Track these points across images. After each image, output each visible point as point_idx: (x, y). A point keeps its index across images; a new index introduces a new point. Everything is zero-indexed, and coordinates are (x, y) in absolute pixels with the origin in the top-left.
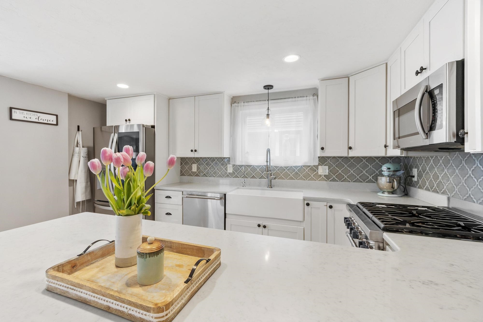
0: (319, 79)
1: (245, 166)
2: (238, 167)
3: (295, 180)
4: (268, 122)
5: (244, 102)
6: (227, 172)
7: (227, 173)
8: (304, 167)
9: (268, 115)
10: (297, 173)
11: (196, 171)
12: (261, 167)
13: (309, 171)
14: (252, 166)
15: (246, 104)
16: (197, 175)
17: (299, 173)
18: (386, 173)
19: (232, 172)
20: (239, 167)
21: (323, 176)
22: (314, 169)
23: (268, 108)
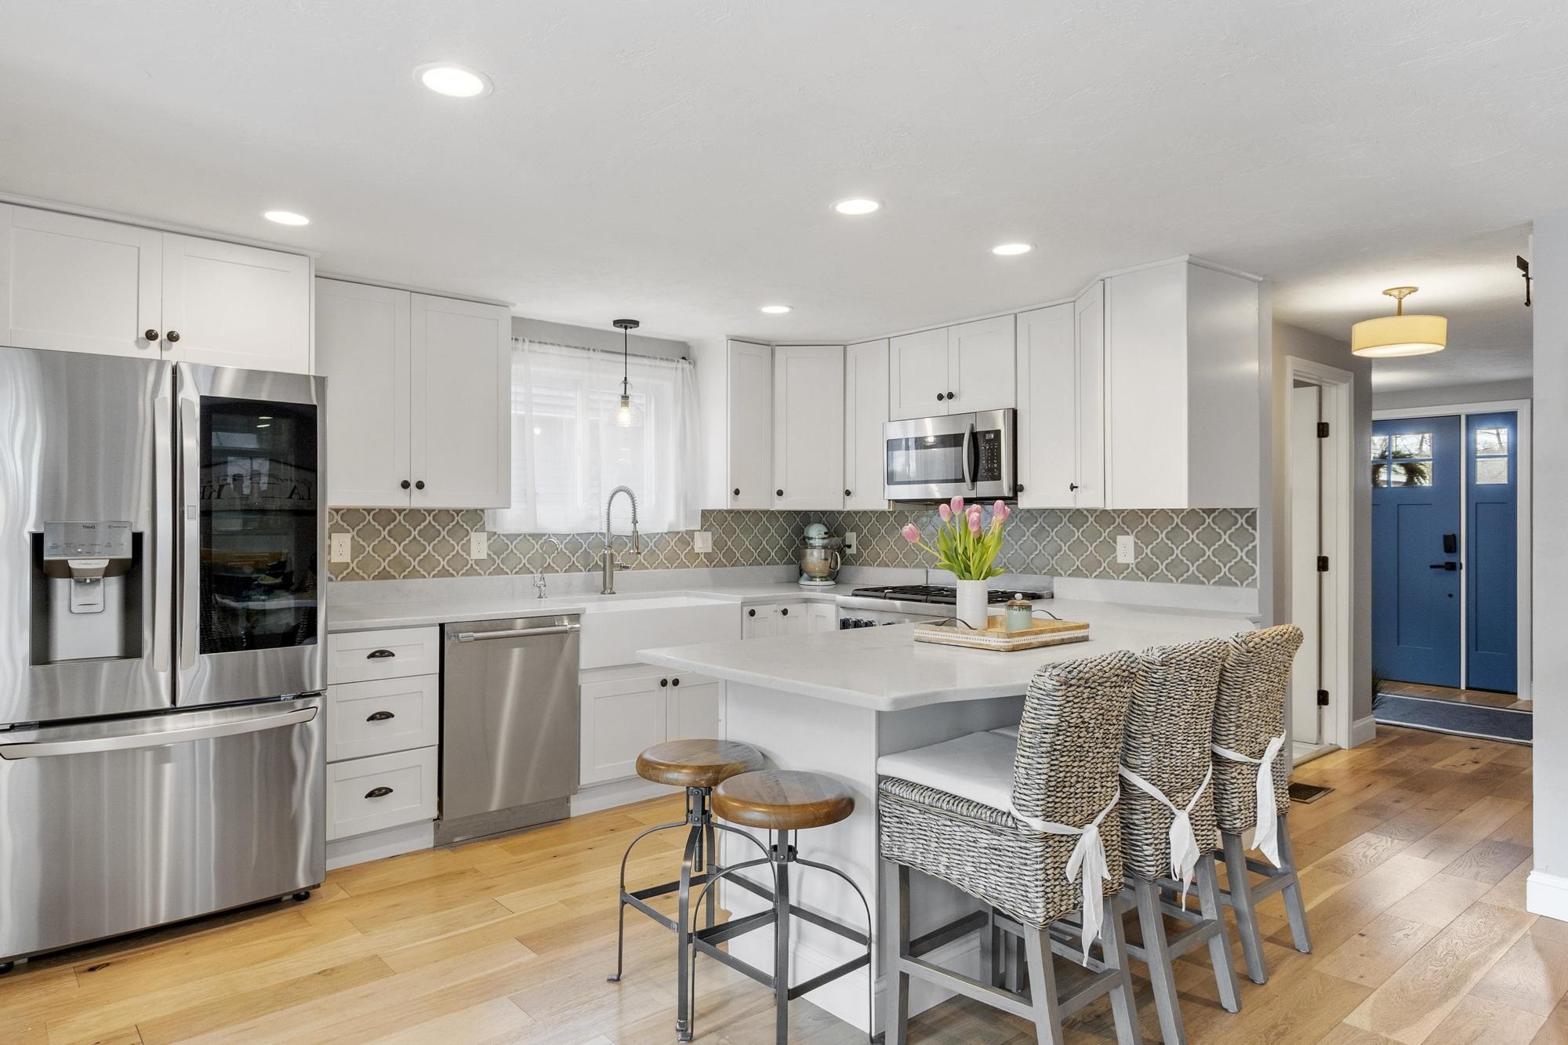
0: (727, 336)
1: (525, 536)
2: (504, 539)
3: (648, 569)
4: (625, 416)
5: (530, 341)
6: (468, 558)
7: (470, 562)
8: (667, 536)
9: (625, 397)
10: (652, 552)
11: (349, 561)
12: (568, 538)
13: (677, 544)
14: (544, 535)
15: (536, 347)
16: (352, 576)
17: (657, 552)
18: (817, 542)
19: (486, 557)
20: (507, 539)
21: (702, 556)
22: (686, 538)
23: (626, 378)
